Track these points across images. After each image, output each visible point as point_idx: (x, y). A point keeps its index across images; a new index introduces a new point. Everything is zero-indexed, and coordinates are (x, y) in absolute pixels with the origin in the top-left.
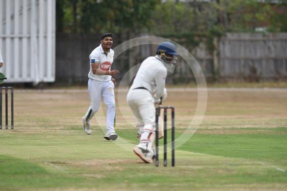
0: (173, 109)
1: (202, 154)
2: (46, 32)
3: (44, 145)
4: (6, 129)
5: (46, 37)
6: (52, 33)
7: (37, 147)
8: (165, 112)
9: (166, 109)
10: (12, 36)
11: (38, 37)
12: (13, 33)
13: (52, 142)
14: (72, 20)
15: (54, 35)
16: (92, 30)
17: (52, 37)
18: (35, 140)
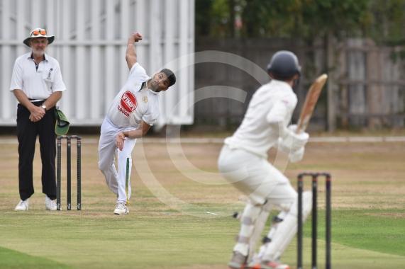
0: (328, 177)
1: (394, 256)
2: (177, 36)
3: (123, 239)
4: (68, 209)
5: (177, 45)
6: (189, 37)
7: (109, 242)
8: (314, 181)
9: (315, 177)
10: (118, 42)
11: (163, 45)
12: (118, 37)
13: (140, 234)
14: (226, 15)
15: (192, 41)
16: (262, 31)
17: (189, 45)
18: (112, 231)
